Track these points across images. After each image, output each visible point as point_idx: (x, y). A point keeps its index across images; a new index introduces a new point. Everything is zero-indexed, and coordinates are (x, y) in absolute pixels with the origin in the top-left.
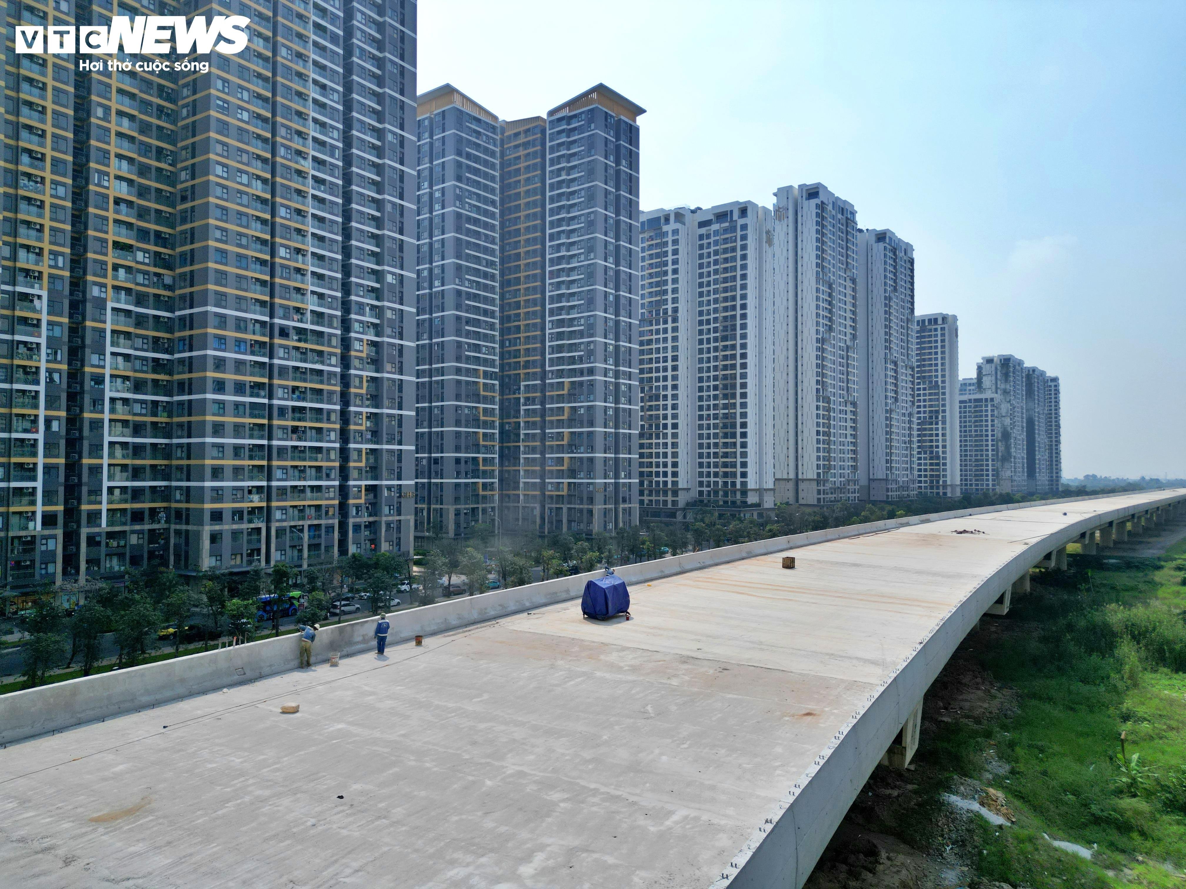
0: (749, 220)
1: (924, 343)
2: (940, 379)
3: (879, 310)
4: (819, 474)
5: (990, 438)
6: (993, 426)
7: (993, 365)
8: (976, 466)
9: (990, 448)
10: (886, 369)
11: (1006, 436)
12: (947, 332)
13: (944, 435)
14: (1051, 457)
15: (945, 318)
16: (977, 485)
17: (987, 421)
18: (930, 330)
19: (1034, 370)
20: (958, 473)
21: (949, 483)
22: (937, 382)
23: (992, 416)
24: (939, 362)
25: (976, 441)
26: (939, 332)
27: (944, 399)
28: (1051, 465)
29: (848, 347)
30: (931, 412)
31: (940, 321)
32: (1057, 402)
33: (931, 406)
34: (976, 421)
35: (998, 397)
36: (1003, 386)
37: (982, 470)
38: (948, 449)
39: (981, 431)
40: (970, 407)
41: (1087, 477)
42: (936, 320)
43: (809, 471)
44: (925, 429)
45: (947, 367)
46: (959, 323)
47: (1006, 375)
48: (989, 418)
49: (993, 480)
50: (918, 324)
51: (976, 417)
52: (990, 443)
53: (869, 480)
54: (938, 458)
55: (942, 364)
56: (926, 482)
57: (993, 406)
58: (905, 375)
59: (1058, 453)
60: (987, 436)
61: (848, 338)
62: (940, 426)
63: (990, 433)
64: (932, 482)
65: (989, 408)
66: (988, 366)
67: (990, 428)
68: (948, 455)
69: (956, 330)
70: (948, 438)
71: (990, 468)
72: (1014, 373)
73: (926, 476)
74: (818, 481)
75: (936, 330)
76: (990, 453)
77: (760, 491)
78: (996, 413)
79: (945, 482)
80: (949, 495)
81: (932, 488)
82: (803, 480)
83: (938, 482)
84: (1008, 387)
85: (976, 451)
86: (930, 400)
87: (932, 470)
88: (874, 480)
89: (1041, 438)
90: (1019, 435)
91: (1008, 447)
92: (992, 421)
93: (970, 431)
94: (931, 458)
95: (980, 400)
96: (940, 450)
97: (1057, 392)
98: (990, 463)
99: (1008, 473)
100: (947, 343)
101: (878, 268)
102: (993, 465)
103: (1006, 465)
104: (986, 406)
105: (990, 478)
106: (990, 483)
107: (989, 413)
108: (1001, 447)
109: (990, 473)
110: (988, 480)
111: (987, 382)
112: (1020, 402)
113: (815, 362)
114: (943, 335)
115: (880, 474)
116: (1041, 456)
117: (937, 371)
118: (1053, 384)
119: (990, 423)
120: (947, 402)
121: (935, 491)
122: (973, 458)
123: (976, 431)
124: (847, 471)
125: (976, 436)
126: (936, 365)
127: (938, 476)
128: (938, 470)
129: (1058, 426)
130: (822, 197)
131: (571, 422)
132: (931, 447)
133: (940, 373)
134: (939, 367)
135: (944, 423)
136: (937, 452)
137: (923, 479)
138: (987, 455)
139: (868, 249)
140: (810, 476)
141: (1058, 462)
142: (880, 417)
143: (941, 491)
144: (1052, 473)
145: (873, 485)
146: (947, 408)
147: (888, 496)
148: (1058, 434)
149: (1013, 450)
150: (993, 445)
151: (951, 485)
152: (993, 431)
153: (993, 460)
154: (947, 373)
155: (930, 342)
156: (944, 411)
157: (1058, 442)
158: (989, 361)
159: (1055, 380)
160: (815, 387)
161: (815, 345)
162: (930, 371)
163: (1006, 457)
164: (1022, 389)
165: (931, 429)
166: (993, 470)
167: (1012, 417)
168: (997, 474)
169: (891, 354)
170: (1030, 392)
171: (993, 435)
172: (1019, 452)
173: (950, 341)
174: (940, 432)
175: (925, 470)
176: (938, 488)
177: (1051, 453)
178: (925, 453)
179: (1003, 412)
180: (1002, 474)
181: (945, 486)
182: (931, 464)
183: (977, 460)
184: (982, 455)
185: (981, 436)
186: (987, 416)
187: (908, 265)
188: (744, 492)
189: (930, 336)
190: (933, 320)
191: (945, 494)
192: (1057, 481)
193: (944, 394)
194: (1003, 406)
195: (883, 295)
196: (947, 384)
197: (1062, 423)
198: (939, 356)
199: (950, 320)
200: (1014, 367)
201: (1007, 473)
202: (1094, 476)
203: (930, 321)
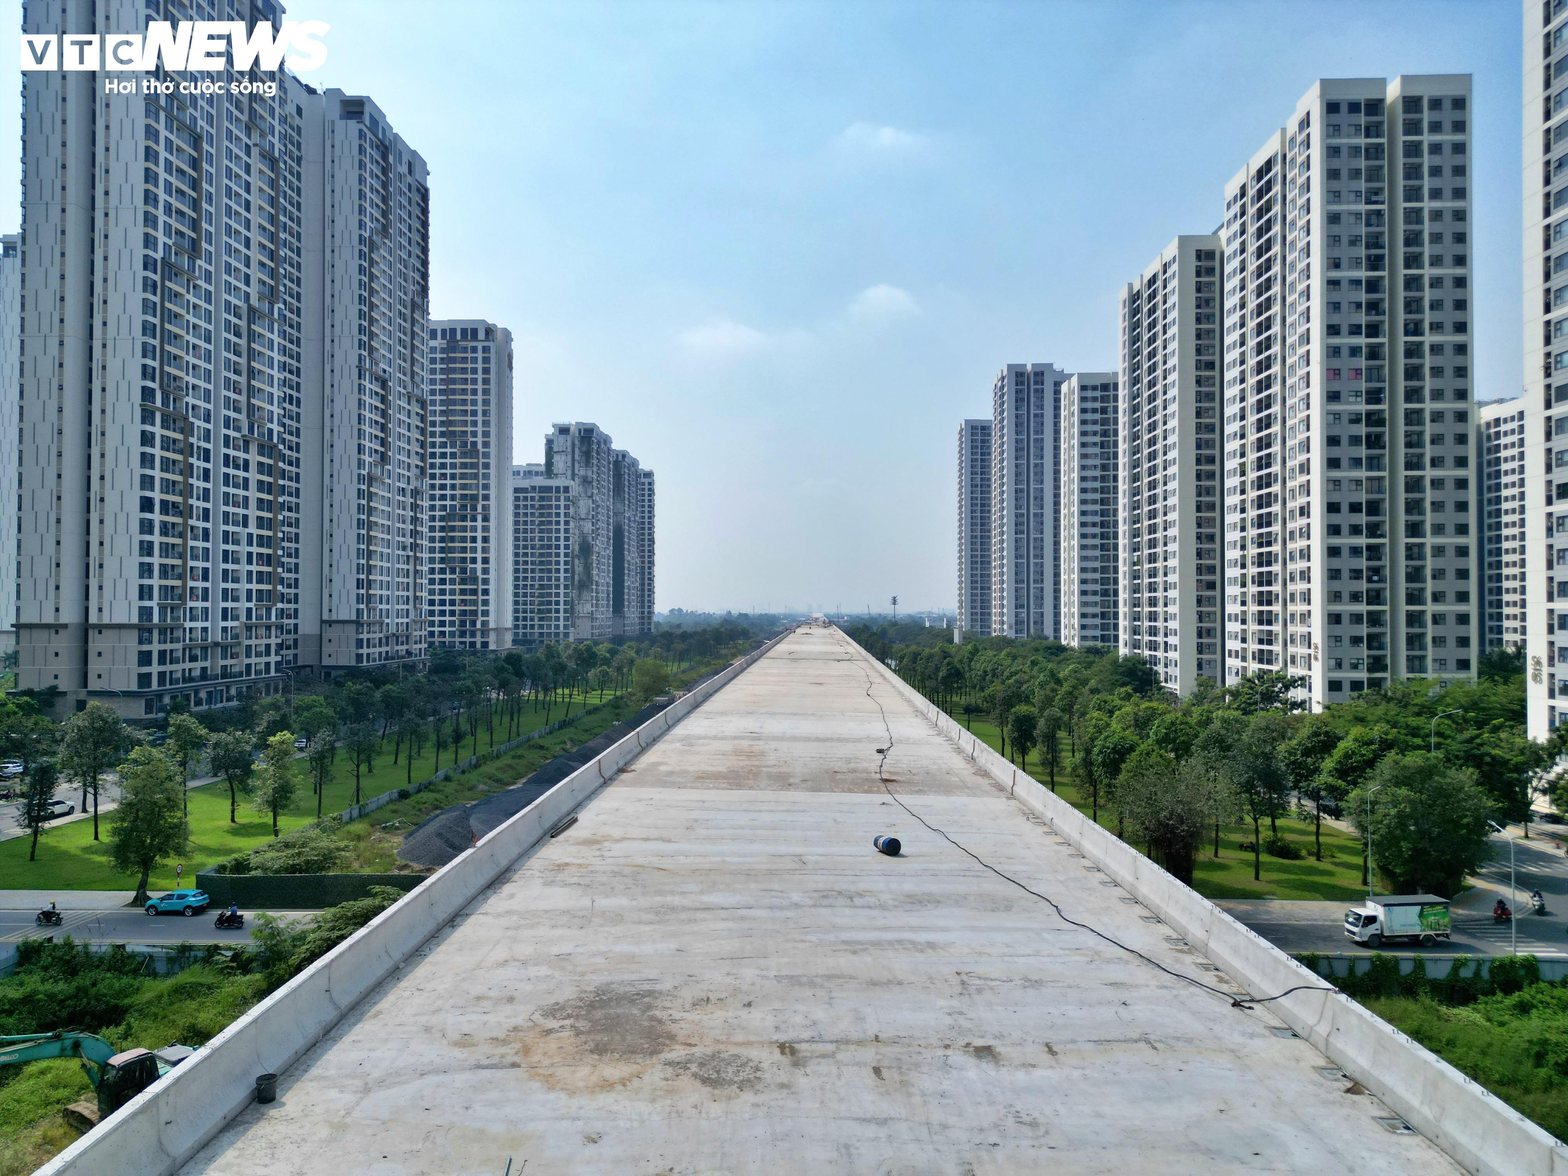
1: (454, 371)
2: (480, 440)
3: (346, 263)
4: (146, 613)
5: (562, 551)
6: (567, 531)
7: (569, 438)
8: (541, 595)
9: (562, 567)
10: (361, 389)
11: (586, 549)
12: (493, 355)
13: (485, 540)
14: (643, 584)
15: (490, 331)
16: (541, 627)
17: (558, 523)
18: (465, 349)
19: (624, 455)
20: (509, 607)
21: (492, 625)
22: (474, 444)
23: (566, 515)
24: (480, 408)
25: (541, 555)
26: (480, 355)
27: (486, 476)
28: (643, 596)
29: (251, 309)
30: (464, 497)
31: (481, 335)
32: (651, 507)
33: (464, 487)
34: (542, 523)
35: (575, 487)
36: (582, 472)
37: (549, 603)
38: (492, 565)
39: (550, 539)
40: (532, 499)
41: (672, 611)
42: (475, 332)
43: (120, 603)
44: (453, 529)
45: (493, 419)
46: (515, 346)
47: (587, 455)
48: (562, 519)
49: (566, 619)
50: (444, 337)
51: (542, 515)
52: (562, 559)
53: (323, 622)
54: (475, 580)
55: (485, 413)
56: (452, 624)
57: (567, 499)
59: (651, 579)
60: (558, 547)
61: (253, 290)
62: (479, 524)
63: (562, 543)
64: (463, 623)
65: (562, 503)
66: (562, 438)
67: (562, 535)
68: (492, 576)
69: (510, 357)
70: (492, 544)
71: (562, 599)
72: (598, 453)
73: (452, 613)
74: (144, 630)
75: (474, 350)
76: (562, 575)
78: (572, 511)
79: (485, 624)
80: (492, 647)
81: (463, 634)
82: (101, 628)
83: (473, 623)
84: (590, 473)
85: (541, 571)
86: (463, 476)
87: (464, 602)
88: (330, 623)
89: (631, 557)
90: (603, 549)
91: (588, 568)
92: (567, 523)
93: (532, 539)
94: (463, 581)
95: (549, 489)
96: (479, 566)
97: (651, 491)
98: (562, 591)
99: (588, 608)
100: (493, 376)
102: (566, 595)
103: (586, 595)
104: (558, 499)
105: (562, 615)
106: (561, 623)
107: (562, 511)
108: (579, 568)
109: (562, 607)
110: (558, 619)
111: (560, 463)
112: (605, 499)
113: (139, 318)
114: (486, 360)
115: (344, 610)
116: (631, 582)
117: (475, 424)
118: (646, 481)
119: (562, 527)
120: (493, 482)
121: (468, 639)
122: (537, 584)
123: (541, 539)
124: (243, 605)
125: (542, 547)
126: (474, 413)
127: (474, 613)
128: (475, 602)
129: (652, 541)
132: (464, 560)
133: (480, 429)
134: (480, 418)
135: (486, 519)
136: (474, 570)
137: (447, 618)
138: (557, 579)
139: (326, 131)
140: (120, 618)
141: (651, 591)
142: (346, 490)
143: (478, 640)
144: (643, 607)
145: (330, 633)
146: (492, 493)
147: (359, 657)
148: (652, 552)
149: (595, 572)
150: (566, 563)
151: (496, 630)
152: (567, 539)
153: (566, 587)
154: (493, 430)
155: (464, 371)
156: (486, 497)
157: (652, 563)
158: (564, 430)
159: (649, 475)
160: (138, 383)
161: (141, 273)
162: (465, 423)
163: (585, 584)
164: (608, 481)
165: (464, 528)
166: (566, 603)
167: (595, 521)
168: (571, 610)
169: (374, 362)
170: (618, 487)
171: (567, 547)
172: (603, 577)
173: (499, 374)
174: (479, 535)
175: (453, 603)
176: (473, 634)
177: (643, 579)
178: (453, 571)
179: (583, 512)
180: (578, 608)
181: (485, 632)
182: (463, 592)
183: (542, 587)
184: (549, 579)
185: (549, 547)
186: (558, 515)
187: (417, 198)
189: (464, 360)
190: (470, 332)
191: (485, 645)
192: (650, 618)
193: (486, 466)
194: (582, 503)
195: (356, 233)
196: (493, 450)
197: (657, 536)
198: (480, 397)
199: (499, 336)
200: (599, 443)
201: (585, 608)
202: (680, 610)
203: (464, 331)
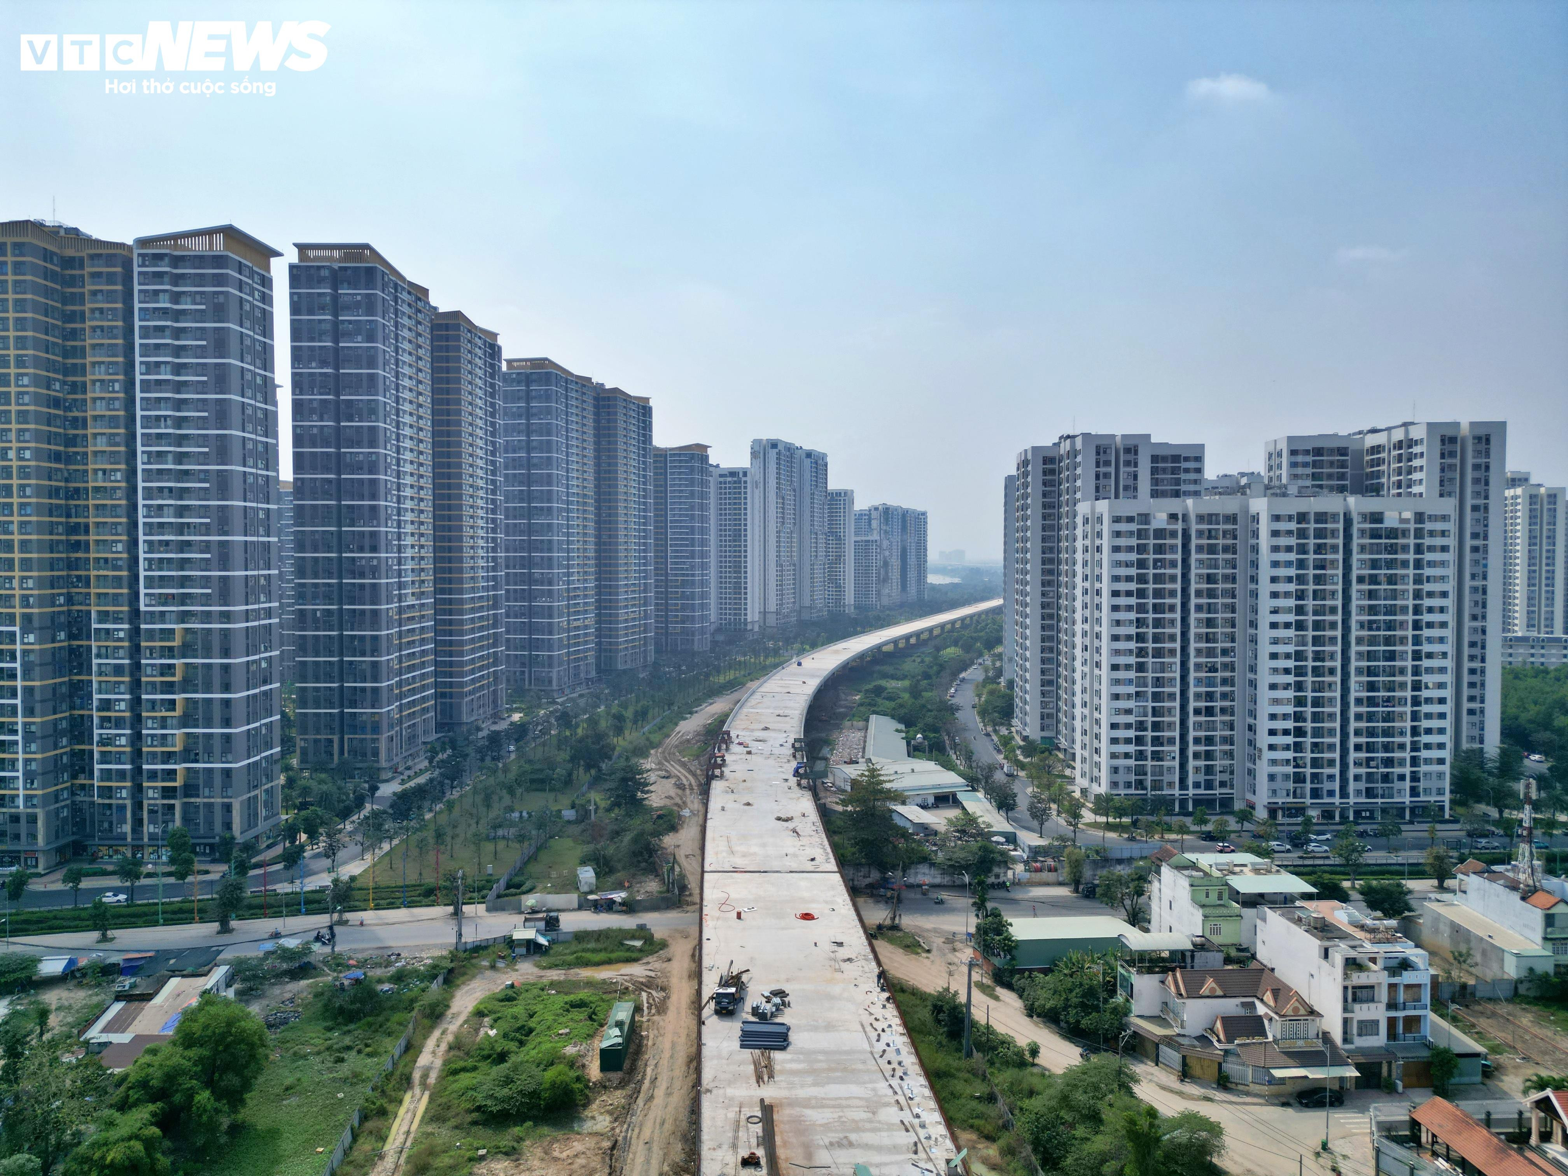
0: (748, 479)
1: (832, 509)
2: (842, 533)
3: (807, 501)
5: (874, 567)
6: (876, 558)
7: (879, 512)
8: (864, 587)
11: (886, 564)
12: (847, 502)
13: (844, 569)
14: (919, 574)
15: (846, 492)
16: (865, 602)
21: (847, 603)
22: (840, 535)
24: (842, 523)
26: (842, 500)
27: (844, 546)
30: (836, 556)
31: (843, 495)
32: (925, 531)
33: (836, 552)
35: (880, 537)
36: (885, 528)
39: (869, 564)
43: (772, 607)
47: (887, 519)
49: (876, 598)
50: (830, 499)
51: (866, 552)
52: (874, 571)
57: (876, 543)
58: (821, 538)
60: (872, 566)
66: (875, 512)
67: (874, 560)
68: (846, 582)
69: (853, 499)
71: (874, 588)
72: (893, 516)
75: (840, 499)
76: (874, 578)
77: (753, 622)
78: (879, 549)
79: (844, 603)
80: (847, 612)
84: (889, 527)
85: (866, 577)
86: (836, 548)
88: (804, 607)
89: (912, 561)
90: (895, 562)
91: (887, 573)
92: (876, 555)
95: (867, 541)
96: (842, 581)
97: (925, 522)
98: (874, 585)
99: (888, 591)
101: (807, 475)
102: (876, 586)
103: (886, 585)
104: (872, 544)
105: (874, 596)
106: (874, 600)
108: (882, 571)
109: (874, 592)
112: (897, 538)
114: (844, 504)
115: (807, 603)
116: (912, 574)
117: (840, 528)
118: (922, 517)
119: (874, 557)
120: (847, 549)
121: (838, 609)
129: (925, 549)
130: (780, 447)
131: (682, 598)
132: (836, 580)
134: (842, 525)
135: (844, 563)
136: (840, 583)
138: (872, 580)
139: (801, 462)
142: (807, 568)
144: (919, 585)
146: (846, 553)
148: (925, 555)
149: (891, 574)
150: (876, 572)
151: (848, 605)
152: (876, 562)
153: (876, 583)
155: (836, 509)
156: (844, 555)
157: (925, 561)
158: (877, 509)
159: (924, 514)
162: (836, 528)
163: (886, 580)
164: (898, 527)
166: (876, 589)
167: (891, 549)
168: (879, 593)
170: (904, 528)
172: (895, 575)
173: (849, 508)
177: (919, 570)
179: (884, 547)
180: (882, 592)
184: (869, 580)
186: (872, 551)
187: (824, 467)
188: (746, 624)
189: (837, 503)
190: (839, 494)
191: (844, 611)
192: (923, 589)
193: (844, 542)
194: (884, 543)
195: (810, 493)
199: (849, 493)
200: (893, 511)
201: (886, 591)
203: (836, 494)
